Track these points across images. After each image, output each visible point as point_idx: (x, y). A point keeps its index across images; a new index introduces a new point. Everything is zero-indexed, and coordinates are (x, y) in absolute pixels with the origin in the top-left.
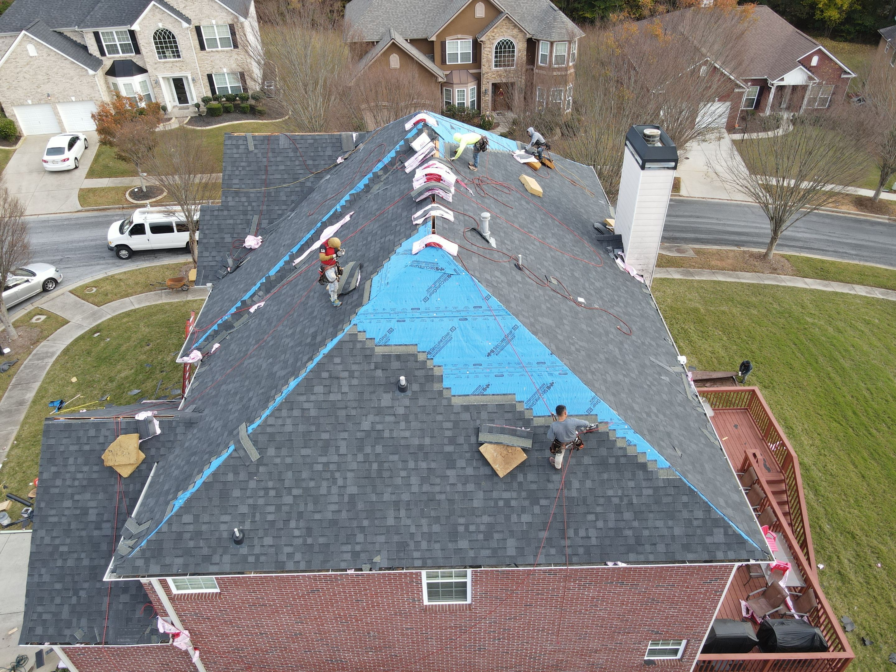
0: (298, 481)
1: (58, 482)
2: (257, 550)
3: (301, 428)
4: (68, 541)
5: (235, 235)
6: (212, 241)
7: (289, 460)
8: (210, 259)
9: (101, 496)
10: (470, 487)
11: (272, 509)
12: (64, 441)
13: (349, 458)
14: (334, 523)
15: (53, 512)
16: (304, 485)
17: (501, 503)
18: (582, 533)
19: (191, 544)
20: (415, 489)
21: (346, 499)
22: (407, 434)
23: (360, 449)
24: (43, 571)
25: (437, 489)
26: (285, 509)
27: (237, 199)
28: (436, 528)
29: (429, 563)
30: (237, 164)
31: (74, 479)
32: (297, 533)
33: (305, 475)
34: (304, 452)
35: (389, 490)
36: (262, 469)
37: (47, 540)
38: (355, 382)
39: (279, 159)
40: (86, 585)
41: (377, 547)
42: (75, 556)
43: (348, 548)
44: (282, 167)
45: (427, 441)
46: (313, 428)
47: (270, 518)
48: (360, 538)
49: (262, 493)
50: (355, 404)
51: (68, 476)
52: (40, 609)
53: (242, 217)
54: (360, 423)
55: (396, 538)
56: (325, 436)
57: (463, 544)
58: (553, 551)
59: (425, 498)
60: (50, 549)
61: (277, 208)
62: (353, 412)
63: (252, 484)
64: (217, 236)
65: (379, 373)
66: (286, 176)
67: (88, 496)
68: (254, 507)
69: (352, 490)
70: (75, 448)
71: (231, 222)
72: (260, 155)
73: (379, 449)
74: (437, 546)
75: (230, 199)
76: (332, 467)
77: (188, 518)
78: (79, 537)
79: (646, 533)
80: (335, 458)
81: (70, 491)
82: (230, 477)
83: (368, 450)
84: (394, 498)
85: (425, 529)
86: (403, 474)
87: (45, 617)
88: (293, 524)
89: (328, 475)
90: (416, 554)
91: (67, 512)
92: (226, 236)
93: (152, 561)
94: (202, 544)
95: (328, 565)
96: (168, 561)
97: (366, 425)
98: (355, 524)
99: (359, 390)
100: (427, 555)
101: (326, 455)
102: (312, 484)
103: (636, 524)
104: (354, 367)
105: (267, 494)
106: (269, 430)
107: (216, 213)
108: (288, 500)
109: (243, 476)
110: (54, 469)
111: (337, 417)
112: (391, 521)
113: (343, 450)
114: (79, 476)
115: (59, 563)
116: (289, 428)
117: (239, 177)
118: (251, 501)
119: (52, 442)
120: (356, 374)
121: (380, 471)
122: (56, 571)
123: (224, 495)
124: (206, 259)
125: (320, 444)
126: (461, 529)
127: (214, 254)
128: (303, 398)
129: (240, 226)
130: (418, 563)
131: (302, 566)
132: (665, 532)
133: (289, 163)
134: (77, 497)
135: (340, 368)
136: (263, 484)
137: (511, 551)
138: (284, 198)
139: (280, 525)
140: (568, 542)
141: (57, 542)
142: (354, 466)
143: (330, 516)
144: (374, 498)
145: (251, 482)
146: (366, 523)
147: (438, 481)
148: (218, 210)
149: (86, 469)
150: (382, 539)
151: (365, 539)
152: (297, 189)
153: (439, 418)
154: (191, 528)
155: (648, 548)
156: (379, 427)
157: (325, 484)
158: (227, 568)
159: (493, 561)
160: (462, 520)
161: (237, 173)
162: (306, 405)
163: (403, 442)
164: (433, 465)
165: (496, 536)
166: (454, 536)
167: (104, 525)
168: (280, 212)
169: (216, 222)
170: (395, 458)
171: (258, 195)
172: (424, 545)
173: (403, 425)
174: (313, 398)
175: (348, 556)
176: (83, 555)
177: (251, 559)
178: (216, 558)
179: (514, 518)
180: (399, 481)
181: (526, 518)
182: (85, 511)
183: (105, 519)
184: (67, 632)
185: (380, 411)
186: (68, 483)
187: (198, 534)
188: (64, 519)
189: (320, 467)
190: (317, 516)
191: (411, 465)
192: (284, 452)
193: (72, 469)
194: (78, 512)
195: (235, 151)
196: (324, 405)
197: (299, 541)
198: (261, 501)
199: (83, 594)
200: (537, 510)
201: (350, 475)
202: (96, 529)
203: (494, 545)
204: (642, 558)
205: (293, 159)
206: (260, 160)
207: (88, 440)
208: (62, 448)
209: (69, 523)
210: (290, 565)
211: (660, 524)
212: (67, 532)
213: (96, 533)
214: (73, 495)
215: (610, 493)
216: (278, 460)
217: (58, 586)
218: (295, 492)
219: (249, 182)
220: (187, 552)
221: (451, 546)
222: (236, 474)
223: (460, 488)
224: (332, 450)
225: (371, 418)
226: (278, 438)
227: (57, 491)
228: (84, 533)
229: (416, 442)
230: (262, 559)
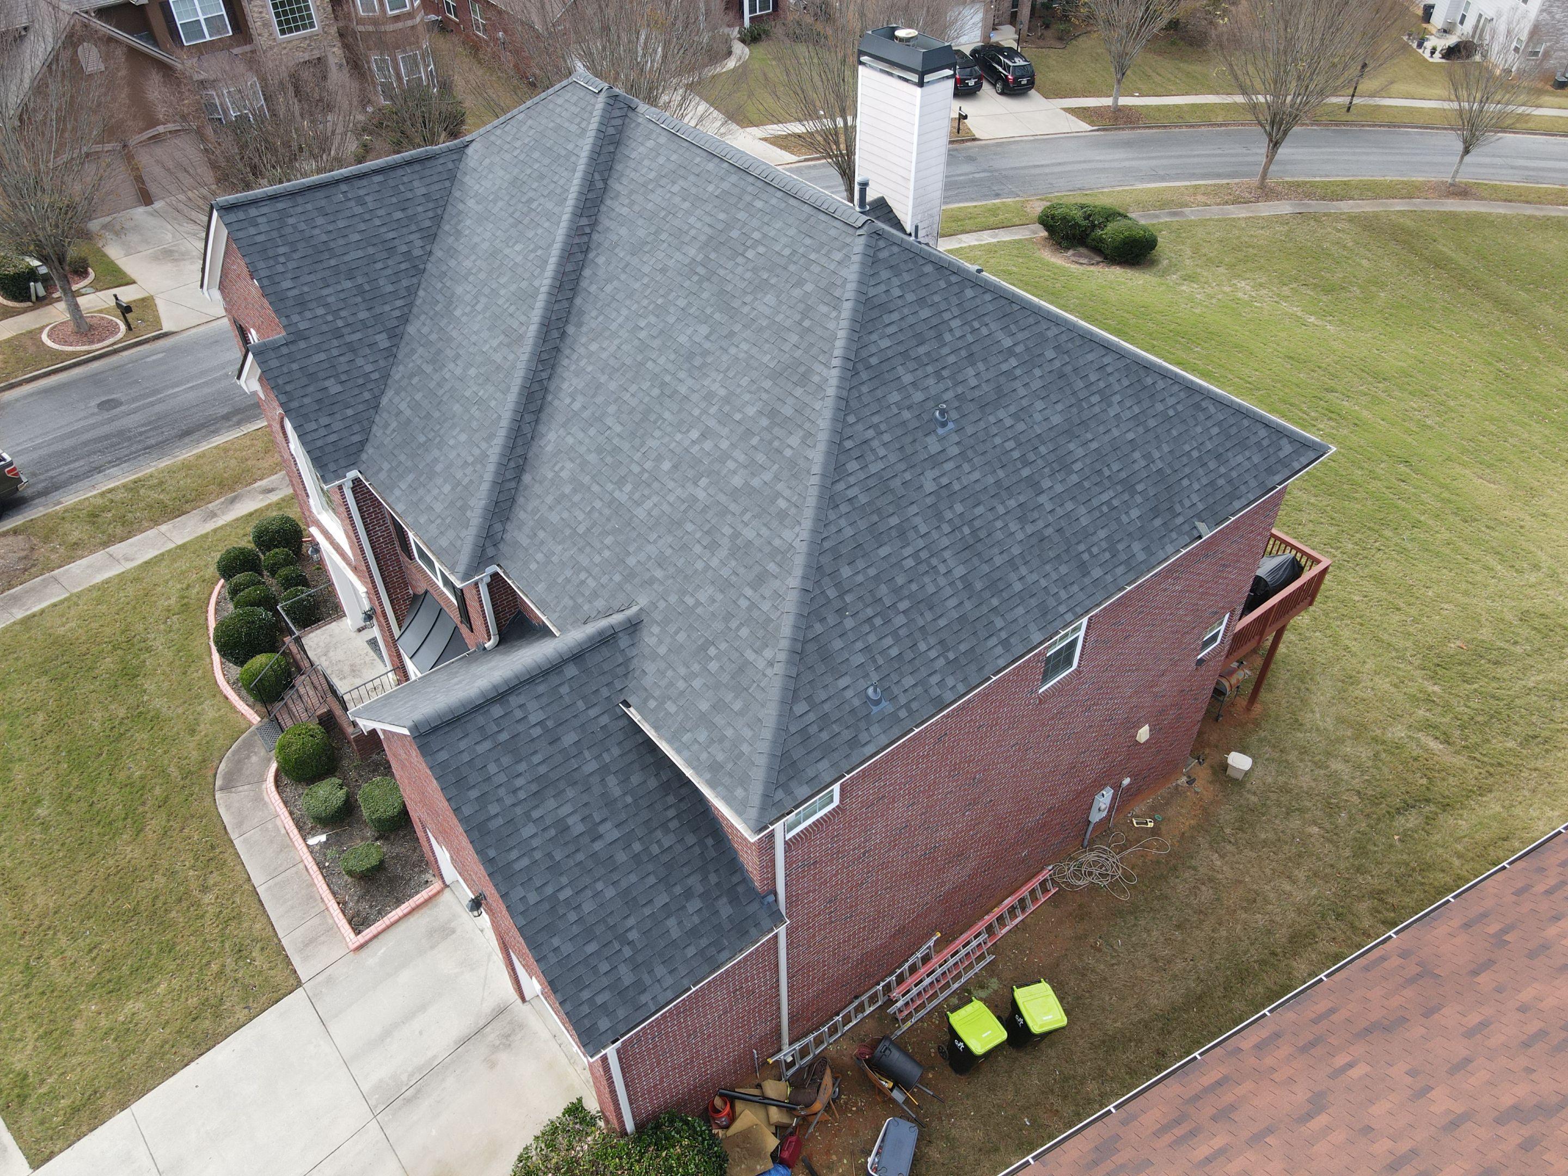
0: (896, 590)
1: (494, 809)
2: (903, 700)
3: (862, 524)
4: (564, 880)
5: (344, 377)
6: (307, 400)
7: (872, 572)
8: (322, 432)
9: (570, 793)
10: (1070, 506)
11: (889, 641)
12: (463, 745)
13: (935, 535)
14: (962, 619)
15: (514, 854)
16: (906, 593)
17: (1105, 509)
18: (1187, 503)
19: (825, 736)
20: (1020, 536)
21: (960, 585)
22: (976, 475)
23: (939, 515)
24: (556, 942)
25: (1041, 524)
26: (902, 633)
27: (308, 314)
28: (1064, 569)
29: (1079, 610)
30: (271, 253)
31: (515, 792)
32: (933, 654)
33: (900, 580)
34: (883, 552)
35: (996, 550)
36: (849, 598)
37: (533, 898)
38: (887, 437)
39: (341, 224)
40: (631, 922)
41: (1021, 622)
42: (589, 893)
43: (993, 641)
44: (357, 237)
45: (1001, 474)
46: (875, 518)
47: (894, 652)
48: (999, 623)
49: (866, 628)
50: (902, 466)
51: (502, 792)
52: (586, 995)
53: (335, 343)
54: (922, 486)
55: (1033, 602)
56: (894, 521)
57: (1097, 573)
58: (1174, 535)
59: (1034, 541)
60: (546, 906)
61: (387, 308)
62: (908, 476)
63: (849, 623)
64: (311, 389)
65: (906, 415)
66: (371, 250)
67: (551, 803)
68: (867, 648)
69: (959, 571)
70: (487, 745)
71: (322, 356)
72: (303, 226)
73: (959, 508)
74: (1075, 588)
75: (295, 318)
76: (924, 555)
77: (800, 708)
78: (576, 865)
79: (1234, 474)
80: (921, 543)
81: (519, 811)
82: (819, 628)
83: (948, 515)
84: (1006, 557)
85: (1054, 576)
86: (999, 524)
87: (599, 1000)
88: (922, 647)
89: (924, 568)
90: (1062, 609)
91: (535, 843)
92: (327, 383)
93: (793, 784)
94: (836, 729)
95: (987, 671)
96: (811, 773)
97: (929, 487)
98: (985, 609)
99: (898, 446)
100: (1072, 603)
101: (908, 544)
102: (914, 587)
103: (1222, 470)
104: (876, 419)
105: (873, 628)
106: (827, 545)
107: (285, 350)
108: (900, 620)
109: (832, 620)
110: (474, 794)
111: (892, 491)
112: (1018, 587)
113: (923, 529)
114: (519, 782)
115: (572, 916)
116: (849, 532)
117: (290, 275)
118: (860, 645)
119: (443, 756)
120: (883, 427)
121: (974, 532)
122: (576, 930)
123: (825, 656)
124: (315, 435)
125: (894, 533)
126: (1086, 556)
127: (324, 421)
128: (841, 486)
129: (342, 359)
130: (1069, 617)
131: (961, 688)
132: (1247, 465)
133: (363, 227)
134: (535, 814)
135: (860, 427)
136: (862, 616)
137: (1141, 556)
138: (390, 288)
139: (909, 655)
140: (1179, 520)
141: (549, 890)
142: (945, 542)
143: (955, 614)
144: (986, 568)
145: (845, 621)
146: (995, 602)
147: (1036, 515)
148: (286, 344)
149: (522, 767)
150: (1020, 610)
151: (1005, 620)
152: (403, 266)
153: (998, 440)
154: (812, 717)
155: (1243, 488)
156: (944, 481)
157: (927, 579)
158: (884, 740)
159: (1131, 576)
160: (1082, 547)
161: (280, 268)
162: (851, 493)
163: (978, 487)
164: (1022, 499)
165: (1120, 547)
166: (1084, 569)
167: (602, 829)
168: (397, 313)
169: (295, 366)
170: (980, 510)
171: (342, 296)
172: (1063, 595)
173: (966, 467)
174: (852, 480)
175: (999, 650)
176: (600, 886)
177: (903, 714)
178: (864, 737)
179: (1125, 519)
180: (999, 535)
181: (1135, 513)
182: (562, 827)
183: (598, 820)
184: (644, 998)
185: (935, 460)
186: (509, 801)
187: (824, 720)
188: (538, 855)
189: (910, 563)
190: (942, 622)
191: (1001, 510)
192: (861, 564)
193: (502, 778)
194: (552, 832)
195: (252, 231)
196: (871, 483)
197: (942, 661)
198: (872, 638)
199: (633, 935)
200: (1139, 499)
201: (947, 554)
202: (593, 841)
203: (1123, 557)
204: (1244, 501)
205: (367, 217)
206: (307, 234)
207: (498, 725)
208: (466, 757)
209: (549, 855)
210: (949, 697)
211: (1240, 459)
212: (555, 869)
213: (598, 846)
214: (527, 814)
215: (1187, 448)
216: (860, 578)
217: (592, 948)
218: (903, 606)
219: (312, 277)
220: (827, 750)
221: (1087, 581)
222: (823, 620)
223: (1060, 512)
224: (911, 535)
225: (930, 474)
226: (844, 550)
227: (500, 821)
228: (580, 857)
229: (991, 480)
230: (914, 706)
